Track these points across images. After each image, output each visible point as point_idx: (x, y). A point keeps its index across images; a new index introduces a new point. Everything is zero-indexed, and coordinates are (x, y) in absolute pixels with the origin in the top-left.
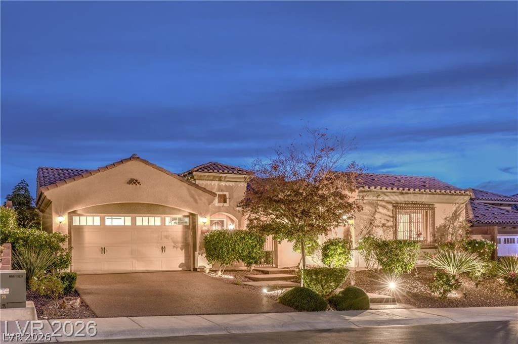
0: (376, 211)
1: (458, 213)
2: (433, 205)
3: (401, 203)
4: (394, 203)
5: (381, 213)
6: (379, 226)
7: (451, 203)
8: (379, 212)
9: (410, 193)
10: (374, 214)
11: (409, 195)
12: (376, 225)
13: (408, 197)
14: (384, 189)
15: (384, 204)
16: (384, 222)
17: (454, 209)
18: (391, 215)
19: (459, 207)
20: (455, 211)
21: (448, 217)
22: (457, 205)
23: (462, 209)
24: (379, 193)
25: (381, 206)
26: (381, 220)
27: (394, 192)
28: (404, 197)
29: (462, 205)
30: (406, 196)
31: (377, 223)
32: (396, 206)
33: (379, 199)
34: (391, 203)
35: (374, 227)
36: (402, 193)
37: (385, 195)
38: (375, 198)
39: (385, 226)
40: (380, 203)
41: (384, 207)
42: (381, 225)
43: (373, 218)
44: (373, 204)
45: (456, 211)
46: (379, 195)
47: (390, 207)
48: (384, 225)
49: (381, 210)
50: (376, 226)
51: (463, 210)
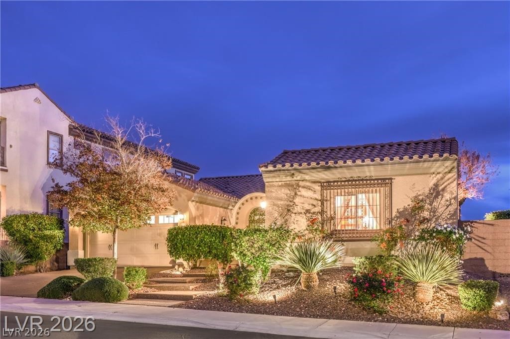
0: (296, 194)
1: (441, 188)
2: (391, 179)
3: (334, 182)
4: (324, 183)
5: (304, 197)
6: (301, 213)
7: (427, 174)
8: (301, 196)
9: (341, 167)
10: (293, 198)
11: (340, 170)
12: (294, 211)
13: (340, 173)
14: (296, 165)
15: (308, 184)
16: (307, 207)
17: (434, 181)
18: (319, 198)
19: (442, 179)
20: (434, 185)
21: (420, 195)
22: (439, 176)
23: (450, 181)
24: (292, 172)
25: (304, 187)
26: (303, 205)
27: (313, 168)
28: (333, 174)
29: (450, 175)
30: (334, 171)
31: (298, 209)
32: (327, 185)
33: (295, 178)
34: (320, 182)
35: (293, 215)
36: (329, 168)
37: (300, 172)
38: (289, 178)
39: (309, 213)
40: (301, 183)
41: (309, 188)
42: (303, 211)
43: (292, 204)
44: (292, 186)
45: (436, 185)
46: (293, 174)
47: (317, 187)
48: (308, 211)
49: (304, 192)
50: (296, 213)
51: (452, 182)
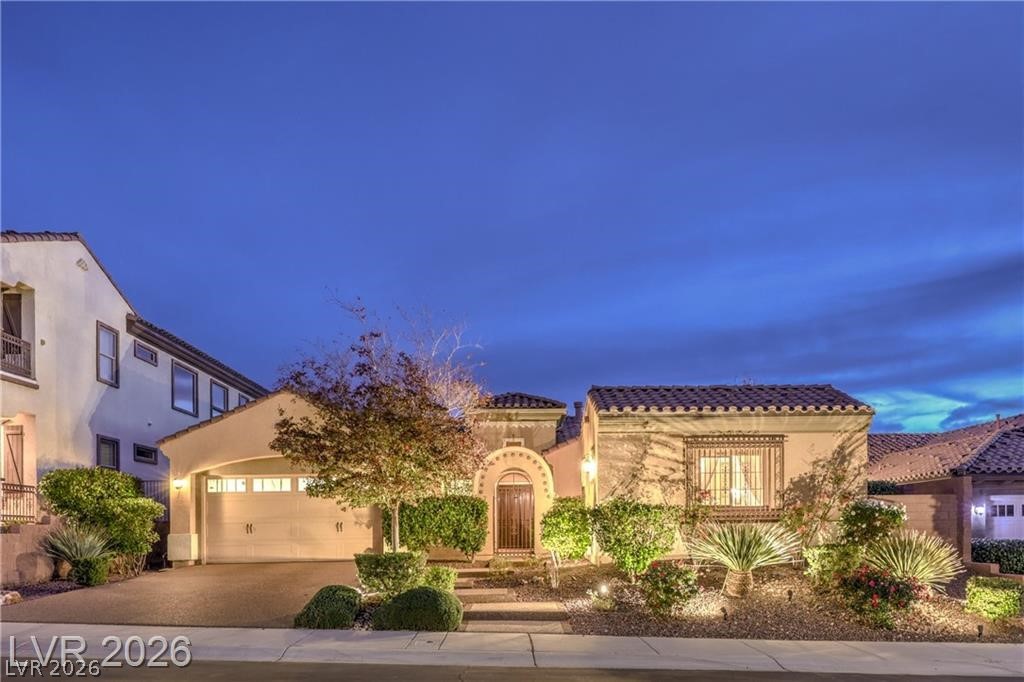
0: (645, 452)
1: (847, 452)
2: (783, 436)
3: (703, 436)
4: (687, 437)
5: (657, 456)
6: (654, 481)
7: (831, 431)
8: (653, 455)
9: (719, 416)
10: (642, 458)
11: (717, 420)
12: (644, 478)
13: (715, 425)
14: (654, 411)
15: (664, 438)
16: (663, 472)
17: (839, 442)
18: (681, 459)
19: (849, 439)
20: (839, 447)
21: (821, 460)
22: (845, 436)
23: (859, 442)
24: (646, 419)
25: (657, 442)
26: (657, 469)
27: (680, 416)
28: (705, 425)
29: (859, 435)
30: (709, 422)
31: (646, 475)
32: (693, 441)
33: (648, 429)
34: (682, 436)
35: (641, 483)
36: (700, 417)
37: (658, 420)
38: (639, 428)
39: (666, 481)
40: (653, 436)
41: (665, 444)
42: (657, 478)
43: (639, 466)
44: (640, 440)
45: (842, 448)
46: (647, 423)
47: (679, 444)
48: (663, 478)
49: (657, 450)
50: (645, 481)
51: (861, 445)
